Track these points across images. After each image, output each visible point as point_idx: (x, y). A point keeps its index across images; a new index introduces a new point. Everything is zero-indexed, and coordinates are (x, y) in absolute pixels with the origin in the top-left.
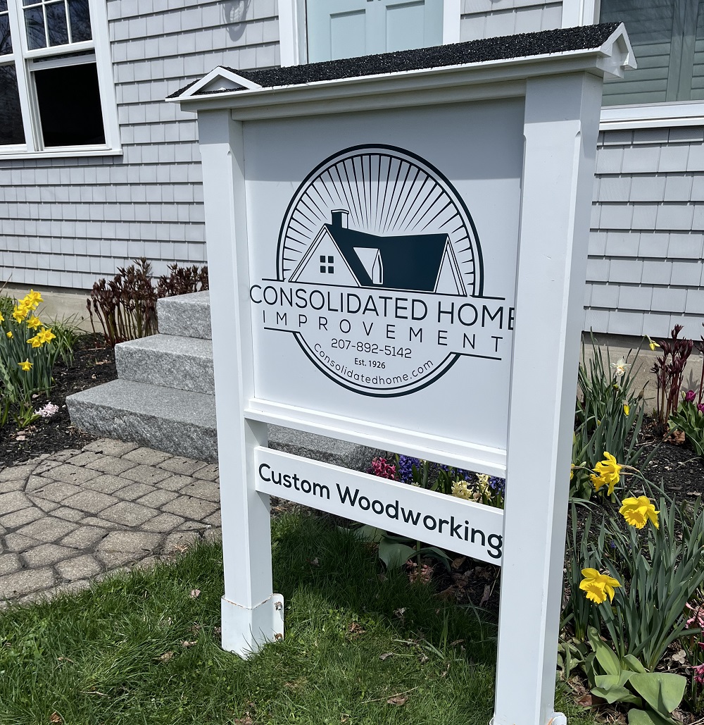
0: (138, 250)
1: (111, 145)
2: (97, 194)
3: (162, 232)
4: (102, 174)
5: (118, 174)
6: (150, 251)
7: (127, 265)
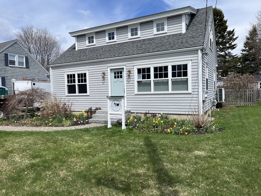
0: (90, 106)
1: (88, 94)
2: (86, 100)
3: (94, 104)
4: (86, 97)
5: (89, 97)
6: (92, 106)
7: (90, 108)
